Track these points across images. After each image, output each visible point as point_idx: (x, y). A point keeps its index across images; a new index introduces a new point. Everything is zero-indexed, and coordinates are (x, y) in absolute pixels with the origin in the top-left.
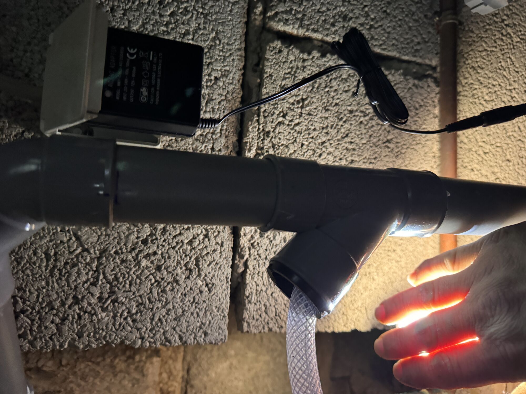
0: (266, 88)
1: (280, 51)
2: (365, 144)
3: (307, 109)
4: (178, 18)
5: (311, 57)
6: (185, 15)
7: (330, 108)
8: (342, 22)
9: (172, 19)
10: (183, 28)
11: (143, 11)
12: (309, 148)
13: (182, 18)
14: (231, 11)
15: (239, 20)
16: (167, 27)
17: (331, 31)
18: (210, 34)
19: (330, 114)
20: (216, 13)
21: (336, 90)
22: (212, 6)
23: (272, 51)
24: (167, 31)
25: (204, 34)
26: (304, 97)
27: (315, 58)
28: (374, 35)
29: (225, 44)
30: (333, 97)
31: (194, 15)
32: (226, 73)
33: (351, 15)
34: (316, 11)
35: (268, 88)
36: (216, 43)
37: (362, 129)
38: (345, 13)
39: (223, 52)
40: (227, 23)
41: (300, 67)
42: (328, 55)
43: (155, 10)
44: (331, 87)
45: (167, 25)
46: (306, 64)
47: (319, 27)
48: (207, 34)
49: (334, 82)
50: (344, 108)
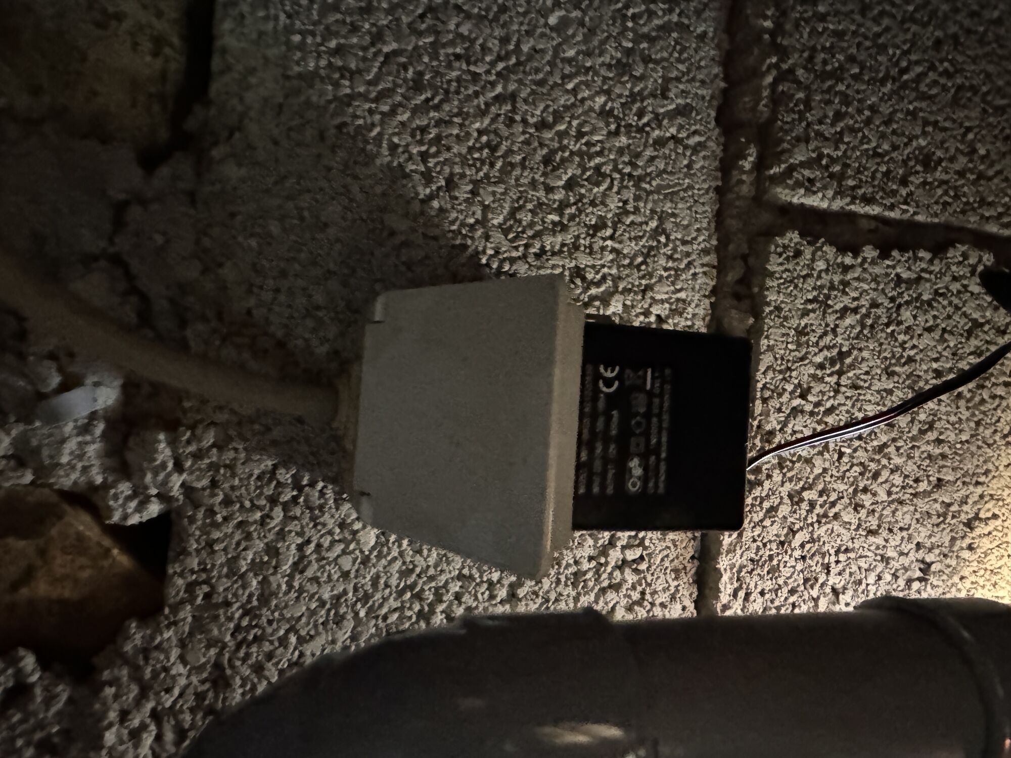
0: (767, 337)
1: (798, 254)
2: (967, 441)
3: (851, 374)
4: (583, 191)
5: (859, 260)
6: (598, 184)
7: (897, 369)
8: (923, 172)
9: (571, 194)
10: (593, 213)
11: (513, 182)
12: (855, 461)
13: (591, 190)
14: (689, 166)
15: (706, 186)
16: (561, 215)
17: (901, 196)
18: (647, 223)
19: (898, 382)
20: (660, 173)
21: (909, 328)
22: (652, 159)
23: (780, 255)
24: (560, 223)
25: (636, 224)
26: (844, 349)
27: (869, 260)
28: (985, 194)
29: (678, 243)
30: (902, 345)
31: (616, 183)
32: (680, 305)
33: (939, 153)
34: (871, 152)
35: (772, 337)
36: (659, 242)
37: (963, 410)
38: (925, 151)
39: (675, 260)
40: (682, 194)
41: (836, 283)
42: (895, 253)
43: (537, 177)
44: (899, 323)
45: (560, 210)
46: (849, 277)
47: (876, 190)
48: (641, 224)
49: (906, 310)
50: (925, 367)
